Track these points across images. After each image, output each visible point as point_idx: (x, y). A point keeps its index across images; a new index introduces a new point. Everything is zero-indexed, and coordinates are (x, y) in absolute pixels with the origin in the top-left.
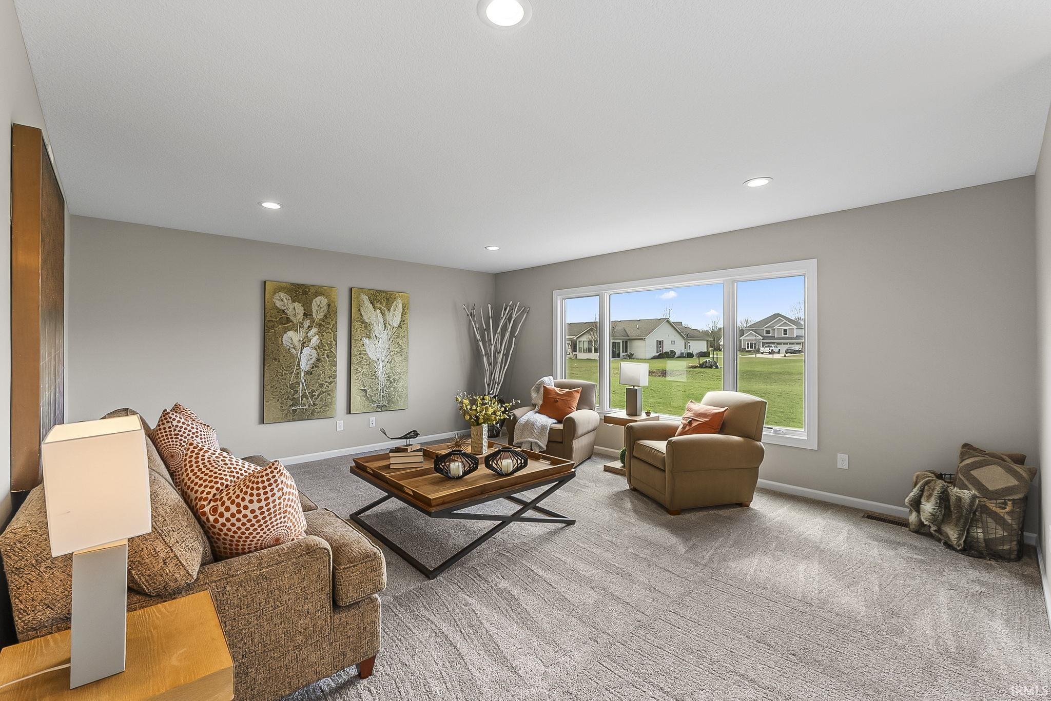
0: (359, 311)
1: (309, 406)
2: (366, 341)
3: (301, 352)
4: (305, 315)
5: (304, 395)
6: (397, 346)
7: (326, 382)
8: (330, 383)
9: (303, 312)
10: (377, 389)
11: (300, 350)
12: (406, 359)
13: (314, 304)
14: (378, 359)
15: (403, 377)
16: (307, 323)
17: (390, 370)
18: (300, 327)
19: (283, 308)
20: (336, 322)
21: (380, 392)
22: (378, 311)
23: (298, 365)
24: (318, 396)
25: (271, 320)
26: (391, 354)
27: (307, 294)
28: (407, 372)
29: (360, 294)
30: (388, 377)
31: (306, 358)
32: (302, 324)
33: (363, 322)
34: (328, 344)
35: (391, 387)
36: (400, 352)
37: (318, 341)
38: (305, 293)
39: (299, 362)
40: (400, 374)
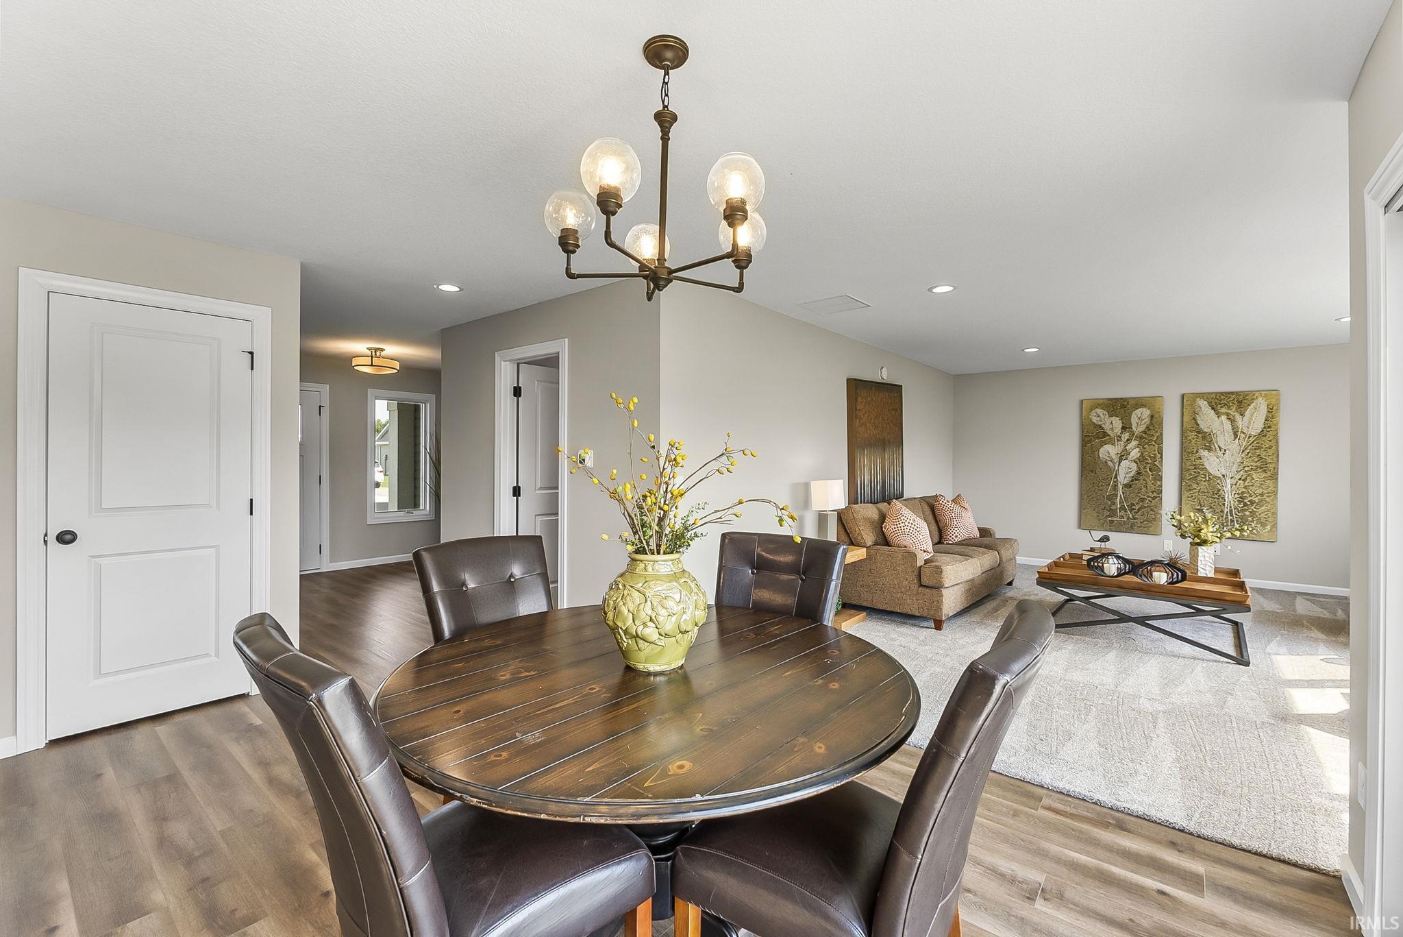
0: (1194, 419)
1: (1128, 519)
2: (1204, 453)
3: (1119, 465)
4: (1124, 428)
5: (1122, 508)
6: (1256, 460)
7: (1148, 497)
8: (1154, 498)
9: (1121, 426)
10: (1222, 511)
11: (1117, 463)
12: (1274, 477)
13: (1134, 415)
14: (1223, 476)
15: (1268, 499)
16: (1126, 436)
17: (1244, 490)
18: (1118, 440)
19: (1100, 423)
20: (1162, 434)
21: (1227, 515)
22: (1224, 418)
23: (1116, 477)
24: (1139, 510)
25: (1089, 436)
26: (1246, 469)
27: (1126, 407)
28: (1275, 493)
29: (1194, 400)
30: (1240, 497)
31: (1125, 470)
32: (1120, 437)
33: (1200, 432)
34: (1150, 457)
35: (1246, 510)
36: (1263, 467)
37: (1139, 454)
38: (1123, 407)
39: (1116, 475)
40: (1262, 495)
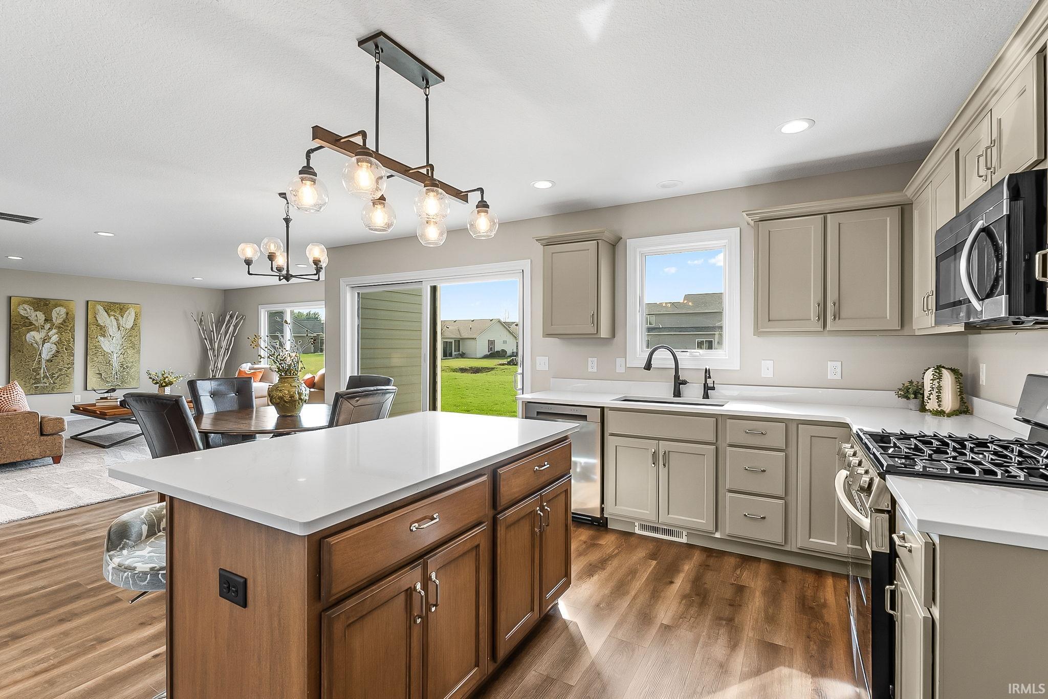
0: (95, 317)
1: (49, 385)
2: (102, 339)
3: (43, 346)
4: (46, 320)
5: (45, 377)
6: (130, 343)
7: (65, 367)
8: (69, 368)
9: (44, 318)
10: (112, 373)
11: (41, 345)
12: (139, 352)
13: (54, 312)
14: (112, 352)
15: (135, 365)
16: (48, 326)
17: (123, 360)
18: (42, 329)
19: (26, 315)
20: (74, 325)
21: (114, 376)
22: (112, 317)
23: (40, 355)
24: (58, 377)
25: (16, 324)
26: (125, 348)
27: (48, 305)
28: (139, 361)
29: (95, 306)
30: (122, 365)
31: (47, 351)
32: (43, 326)
33: (99, 325)
34: (66, 341)
35: (124, 372)
36: (133, 347)
37: (58, 339)
38: (46, 305)
39: (40, 353)
40: (132, 362)
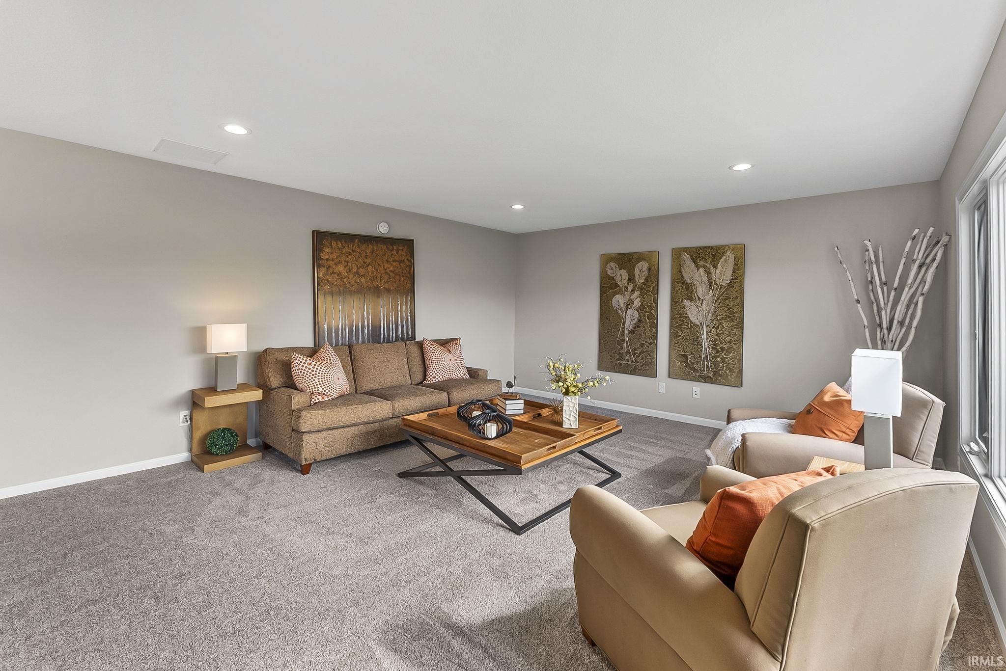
0: (680, 271)
1: (632, 363)
2: (687, 303)
3: (626, 313)
4: (629, 280)
5: (628, 352)
6: (726, 309)
7: (646, 342)
8: (650, 344)
9: (627, 278)
10: (700, 357)
11: (625, 311)
12: (740, 325)
13: (636, 268)
14: (701, 324)
15: (735, 347)
16: (631, 287)
17: (716, 337)
18: (625, 291)
19: (613, 275)
20: (656, 285)
21: (704, 361)
22: (702, 270)
23: (624, 324)
24: (640, 355)
25: (605, 286)
26: (719, 318)
27: (631, 261)
29: (681, 255)
30: (714, 344)
31: (630, 318)
32: (627, 288)
33: (684, 283)
34: (649, 306)
35: (718, 357)
36: (730, 317)
37: (640, 304)
38: (629, 260)
39: (624, 322)
40: (730, 342)
